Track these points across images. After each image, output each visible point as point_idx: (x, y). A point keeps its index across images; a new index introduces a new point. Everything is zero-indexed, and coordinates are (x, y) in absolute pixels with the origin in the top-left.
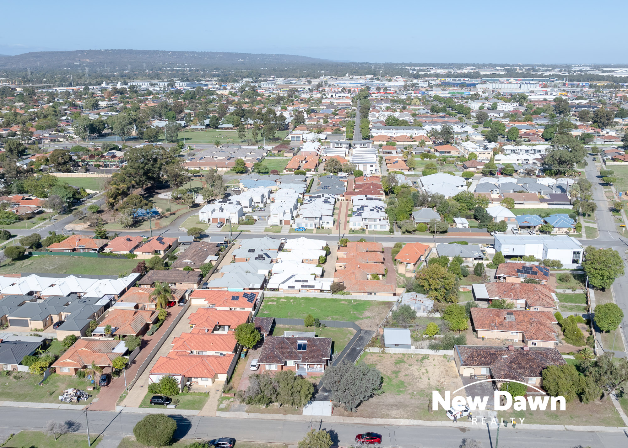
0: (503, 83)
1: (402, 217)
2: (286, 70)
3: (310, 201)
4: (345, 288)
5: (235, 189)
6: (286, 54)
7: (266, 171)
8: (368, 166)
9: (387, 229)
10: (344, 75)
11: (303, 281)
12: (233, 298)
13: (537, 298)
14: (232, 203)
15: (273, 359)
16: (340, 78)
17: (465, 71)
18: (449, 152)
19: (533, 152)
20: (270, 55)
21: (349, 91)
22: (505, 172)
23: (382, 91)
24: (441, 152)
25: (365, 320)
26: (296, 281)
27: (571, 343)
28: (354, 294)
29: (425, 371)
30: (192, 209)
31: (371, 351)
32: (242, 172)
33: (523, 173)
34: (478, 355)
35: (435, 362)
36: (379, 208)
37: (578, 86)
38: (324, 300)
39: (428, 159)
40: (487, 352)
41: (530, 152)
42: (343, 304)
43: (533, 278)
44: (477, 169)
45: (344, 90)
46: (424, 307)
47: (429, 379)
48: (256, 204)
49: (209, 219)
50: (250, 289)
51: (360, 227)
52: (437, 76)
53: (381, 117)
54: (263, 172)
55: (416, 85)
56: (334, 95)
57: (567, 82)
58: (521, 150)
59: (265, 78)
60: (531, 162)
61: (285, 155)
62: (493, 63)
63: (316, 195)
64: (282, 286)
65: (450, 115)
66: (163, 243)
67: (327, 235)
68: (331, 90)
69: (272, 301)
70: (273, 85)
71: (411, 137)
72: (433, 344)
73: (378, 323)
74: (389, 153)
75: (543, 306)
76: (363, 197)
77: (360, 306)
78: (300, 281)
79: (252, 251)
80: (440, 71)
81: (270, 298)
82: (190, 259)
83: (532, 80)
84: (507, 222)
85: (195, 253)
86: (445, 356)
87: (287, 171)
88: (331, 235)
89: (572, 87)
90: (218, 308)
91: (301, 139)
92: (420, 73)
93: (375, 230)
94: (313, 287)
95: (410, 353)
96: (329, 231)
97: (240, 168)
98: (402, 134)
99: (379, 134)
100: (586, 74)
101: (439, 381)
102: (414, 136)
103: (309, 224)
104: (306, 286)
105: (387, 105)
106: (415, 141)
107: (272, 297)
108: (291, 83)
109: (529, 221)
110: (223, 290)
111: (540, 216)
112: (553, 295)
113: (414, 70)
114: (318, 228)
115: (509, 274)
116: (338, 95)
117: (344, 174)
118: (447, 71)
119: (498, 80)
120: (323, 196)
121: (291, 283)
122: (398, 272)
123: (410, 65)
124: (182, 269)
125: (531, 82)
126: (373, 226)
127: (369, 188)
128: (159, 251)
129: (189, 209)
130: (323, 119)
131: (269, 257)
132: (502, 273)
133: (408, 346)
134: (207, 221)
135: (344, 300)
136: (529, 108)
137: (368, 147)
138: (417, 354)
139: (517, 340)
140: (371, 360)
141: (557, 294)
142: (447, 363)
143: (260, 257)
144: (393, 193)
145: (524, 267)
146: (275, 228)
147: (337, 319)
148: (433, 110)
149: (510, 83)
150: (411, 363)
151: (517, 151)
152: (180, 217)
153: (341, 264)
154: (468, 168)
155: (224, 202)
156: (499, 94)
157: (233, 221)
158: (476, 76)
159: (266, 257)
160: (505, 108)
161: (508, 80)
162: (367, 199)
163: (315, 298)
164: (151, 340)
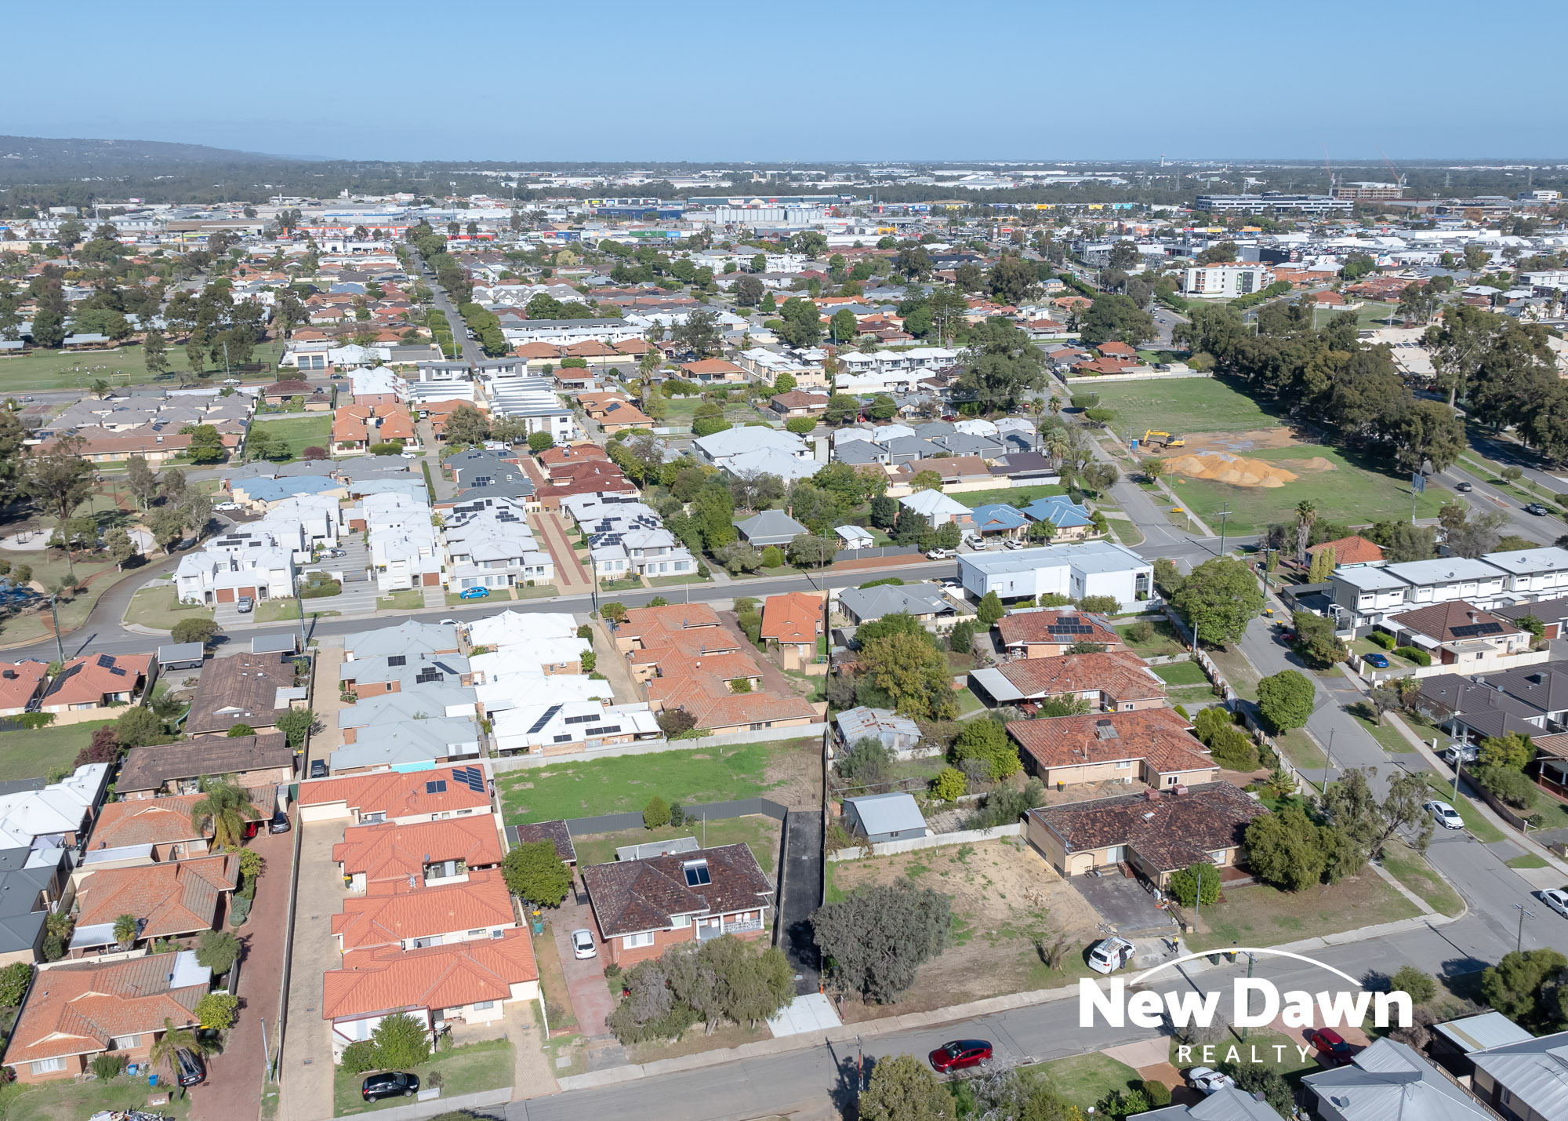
0: (739, 207)
1: (723, 537)
2: (162, 183)
3: (463, 521)
4: (695, 720)
5: (225, 508)
6: (145, 139)
7: (285, 452)
8: (555, 420)
9: (692, 568)
10: (335, 194)
11: (587, 718)
12: (431, 788)
13: (1124, 681)
14: (258, 544)
15: (642, 920)
16: (328, 202)
17: (635, 181)
18: (720, 376)
19: (907, 364)
20: (97, 143)
21: (377, 235)
22: (878, 414)
23: (463, 232)
24: (705, 377)
25: (777, 789)
26: (569, 721)
27: (1232, 768)
28: (719, 733)
29: (984, 881)
30: (128, 572)
31: (841, 858)
32: (214, 461)
33: (914, 414)
34: (1094, 821)
35: (992, 857)
36: (647, 521)
37: (906, 213)
38: (650, 758)
39: (682, 396)
40: (1108, 813)
41: (903, 365)
42: (701, 761)
43: (1085, 639)
44: (809, 410)
45: (361, 232)
46: (902, 737)
47: (1003, 897)
48: (316, 542)
49: (208, 594)
50: (451, 759)
51: (624, 572)
52: (577, 193)
53: (504, 297)
54: (277, 454)
55: (539, 217)
56: (340, 245)
57: (881, 204)
58: (882, 362)
59: (115, 206)
60: (913, 387)
61: (308, 407)
62: (690, 161)
63: (470, 504)
64: (535, 739)
65: (669, 288)
66: (122, 673)
67: (550, 599)
68: (324, 233)
69: (521, 780)
70: (150, 224)
71: (608, 343)
72: (963, 819)
73: (812, 791)
74: (576, 385)
75: (1143, 696)
76: (591, 497)
77: (743, 758)
78: (578, 720)
79: (397, 661)
80: (573, 182)
81: (508, 774)
82: (237, 705)
83: (802, 200)
84: (959, 525)
85: (238, 686)
86: (1004, 840)
87: (340, 448)
88: (559, 599)
89: (894, 214)
90: (400, 821)
91: (326, 364)
92: (531, 186)
93: (663, 574)
94: (617, 729)
95: (928, 846)
96: (550, 590)
97: (206, 451)
98: (585, 339)
99: (526, 341)
100: (909, 184)
101: (1026, 897)
102: (615, 341)
103: (495, 578)
104: (598, 731)
105: (500, 268)
106: (624, 354)
107: (515, 772)
108: (198, 217)
109: (999, 518)
110: (375, 772)
111: (1010, 504)
112: (1146, 669)
113: (510, 179)
114: (520, 586)
115: (1034, 638)
116: (350, 246)
117: (499, 446)
118: (589, 180)
119: (726, 202)
120: (489, 503)
121: (556, 726)
122: (781, 669)
123: (490, 166)
124: (224, 735)
125: (803, 205)
126: (658, 566)
127: (590, 474)
128: (116, 694)
129: (121, 574)
130: (355, 308)
131: (452, 672)
132: (1017, 639)
133: (919, 833)
134: (202, 598)
135: (698, 751)
136: (836, 265)
137: (519, 374)
138: (943, 847)
139: (1129, 779)
140: (851, 878)
141: (1154, 669)
142: (1019, 855)
143: (428, 676)
144: (655, 482)
145: (1060, 620)
146: (403, 596)
147: (709, 799)
148: (619, 275)
149: (755, 207)
150: (943, 870)
151: (874, 365)
152: (105, 596)
153: (644, 666)
154: (788, 411)
155: (232, 543)
156: (749, 235)
157: (275, 592)
158: (668, 193)
159: (445, 673)
160: (783, 267)
161: (747, 201)
162: (605, 501)
163: (625, 757)
164: (250, 936)
